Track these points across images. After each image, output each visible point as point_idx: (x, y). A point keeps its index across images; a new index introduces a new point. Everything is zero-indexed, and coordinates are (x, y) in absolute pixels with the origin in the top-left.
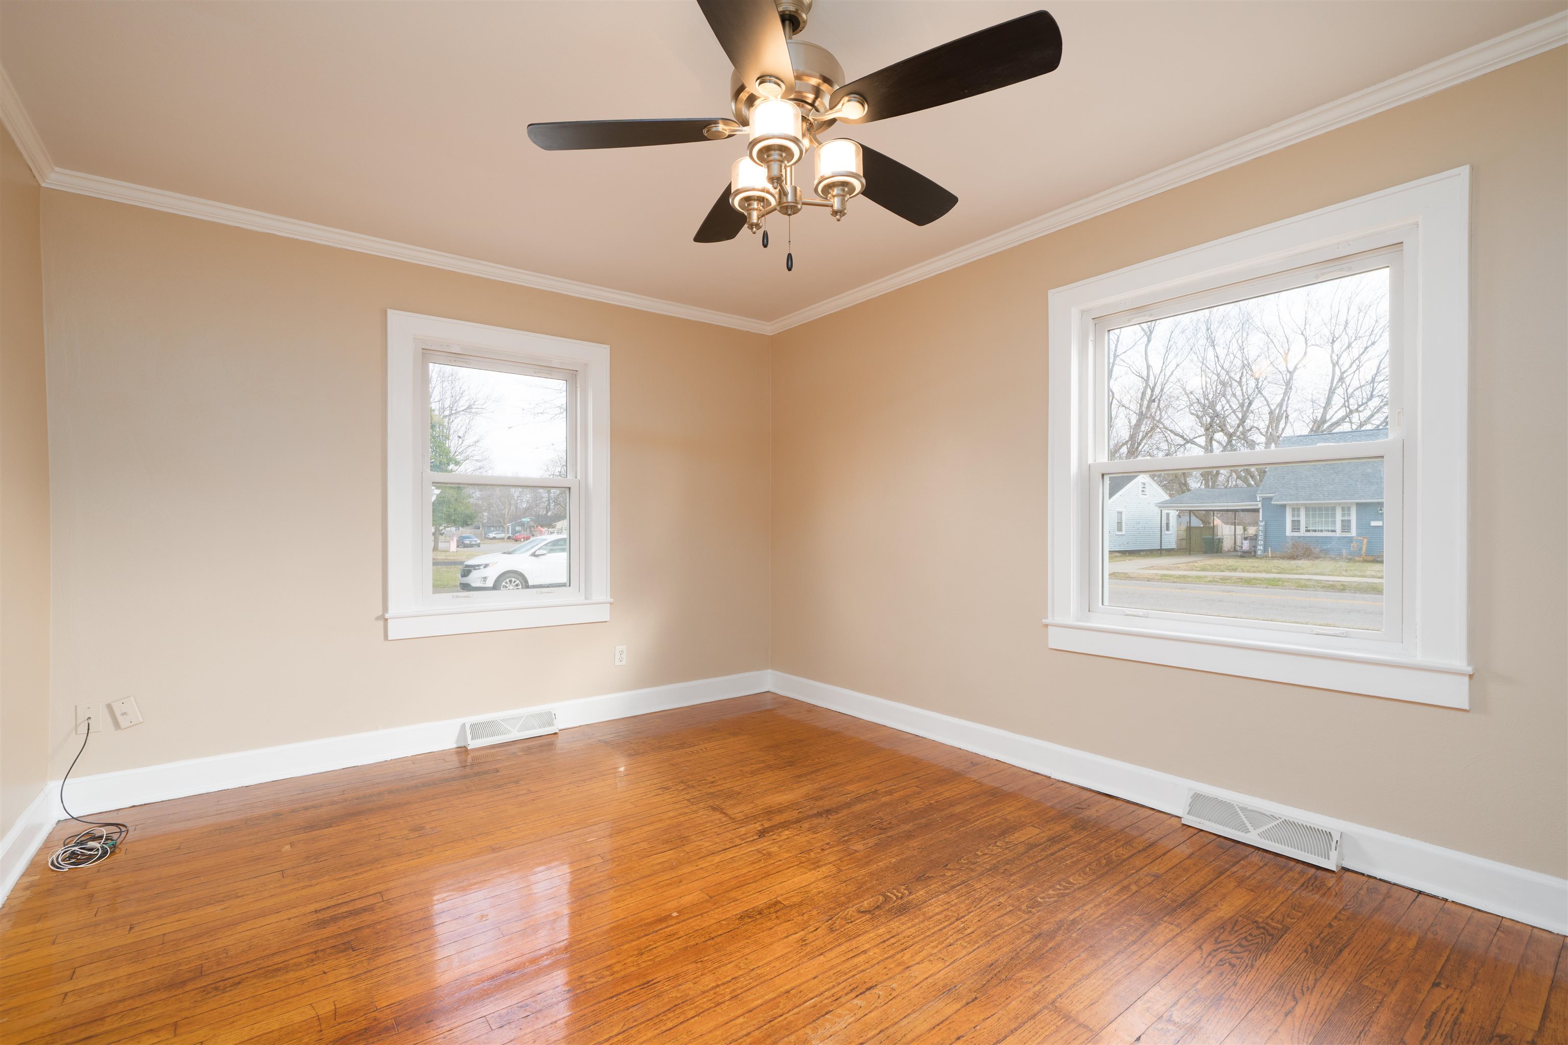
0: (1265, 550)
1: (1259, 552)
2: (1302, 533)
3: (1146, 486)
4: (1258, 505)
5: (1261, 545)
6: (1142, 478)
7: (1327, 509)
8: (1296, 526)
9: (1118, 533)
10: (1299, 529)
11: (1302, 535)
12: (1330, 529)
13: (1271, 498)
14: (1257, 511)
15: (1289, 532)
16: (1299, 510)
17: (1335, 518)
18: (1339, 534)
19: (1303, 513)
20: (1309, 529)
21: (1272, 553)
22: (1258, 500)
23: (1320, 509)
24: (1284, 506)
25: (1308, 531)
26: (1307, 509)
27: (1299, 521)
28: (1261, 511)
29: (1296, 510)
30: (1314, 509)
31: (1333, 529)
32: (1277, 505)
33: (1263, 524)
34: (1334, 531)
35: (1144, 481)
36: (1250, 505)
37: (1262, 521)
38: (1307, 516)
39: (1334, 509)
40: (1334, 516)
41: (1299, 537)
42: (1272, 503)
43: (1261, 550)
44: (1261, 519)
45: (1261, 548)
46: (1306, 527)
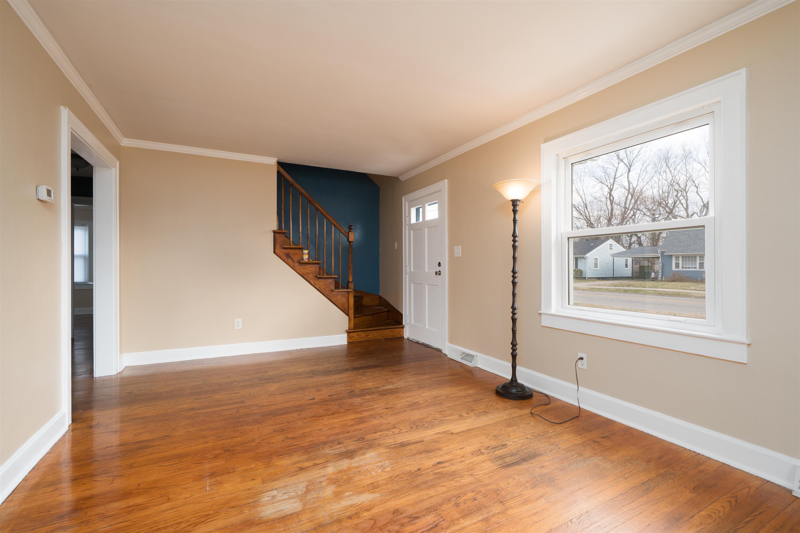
0: (662, 278)
1: (659, 278)
2: (680, 269)
3: (613, 246)
4: (658, 255)
5: (660, 275)
6: (611, 241)
7: (692, 257)
8: (677, 265)
9: (594, 269)
10: (679, 267)
11: (680, 270)
12: (694, 267)
13: (664, 252)
14: (659, 258)
15: (674, 268)
16: (678, 257)
17: (696, 261)
18: (698, 269)
19: (680, 259)
20: (683, 267)
21: (665, 279)
22: (659, 253)
23: (689, 257)
24: (671, 256)
25: (683, 268)
26: (683, 257)
27: (679, 263)
28: (660, 258)
29: (677, 257)
30: (686, 257)
31: (695, 267)
32: (668, 255)
33: (661, 264)
34: (696, 268)
35: (611, 243)
36: (655, 255)
37: (660, 263)
38: (683, 260)
39: (695, 257)
40: (696, 260)
41: (678, 271)
42: (665, 254)
43: (660, 277)
44: (660, 262)
45: (660, 276)
46: (682, 266)
